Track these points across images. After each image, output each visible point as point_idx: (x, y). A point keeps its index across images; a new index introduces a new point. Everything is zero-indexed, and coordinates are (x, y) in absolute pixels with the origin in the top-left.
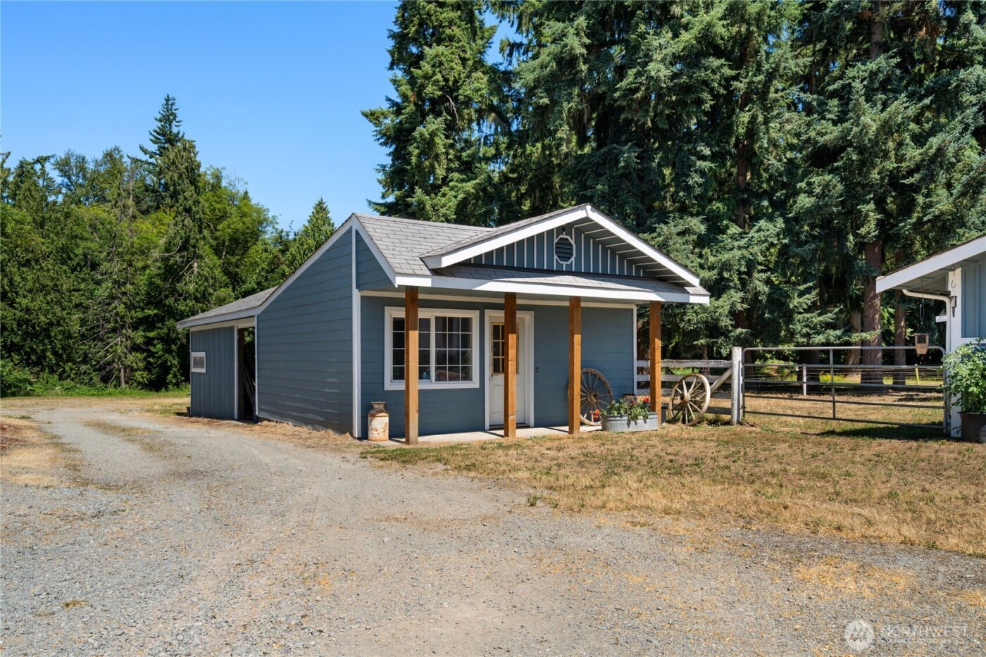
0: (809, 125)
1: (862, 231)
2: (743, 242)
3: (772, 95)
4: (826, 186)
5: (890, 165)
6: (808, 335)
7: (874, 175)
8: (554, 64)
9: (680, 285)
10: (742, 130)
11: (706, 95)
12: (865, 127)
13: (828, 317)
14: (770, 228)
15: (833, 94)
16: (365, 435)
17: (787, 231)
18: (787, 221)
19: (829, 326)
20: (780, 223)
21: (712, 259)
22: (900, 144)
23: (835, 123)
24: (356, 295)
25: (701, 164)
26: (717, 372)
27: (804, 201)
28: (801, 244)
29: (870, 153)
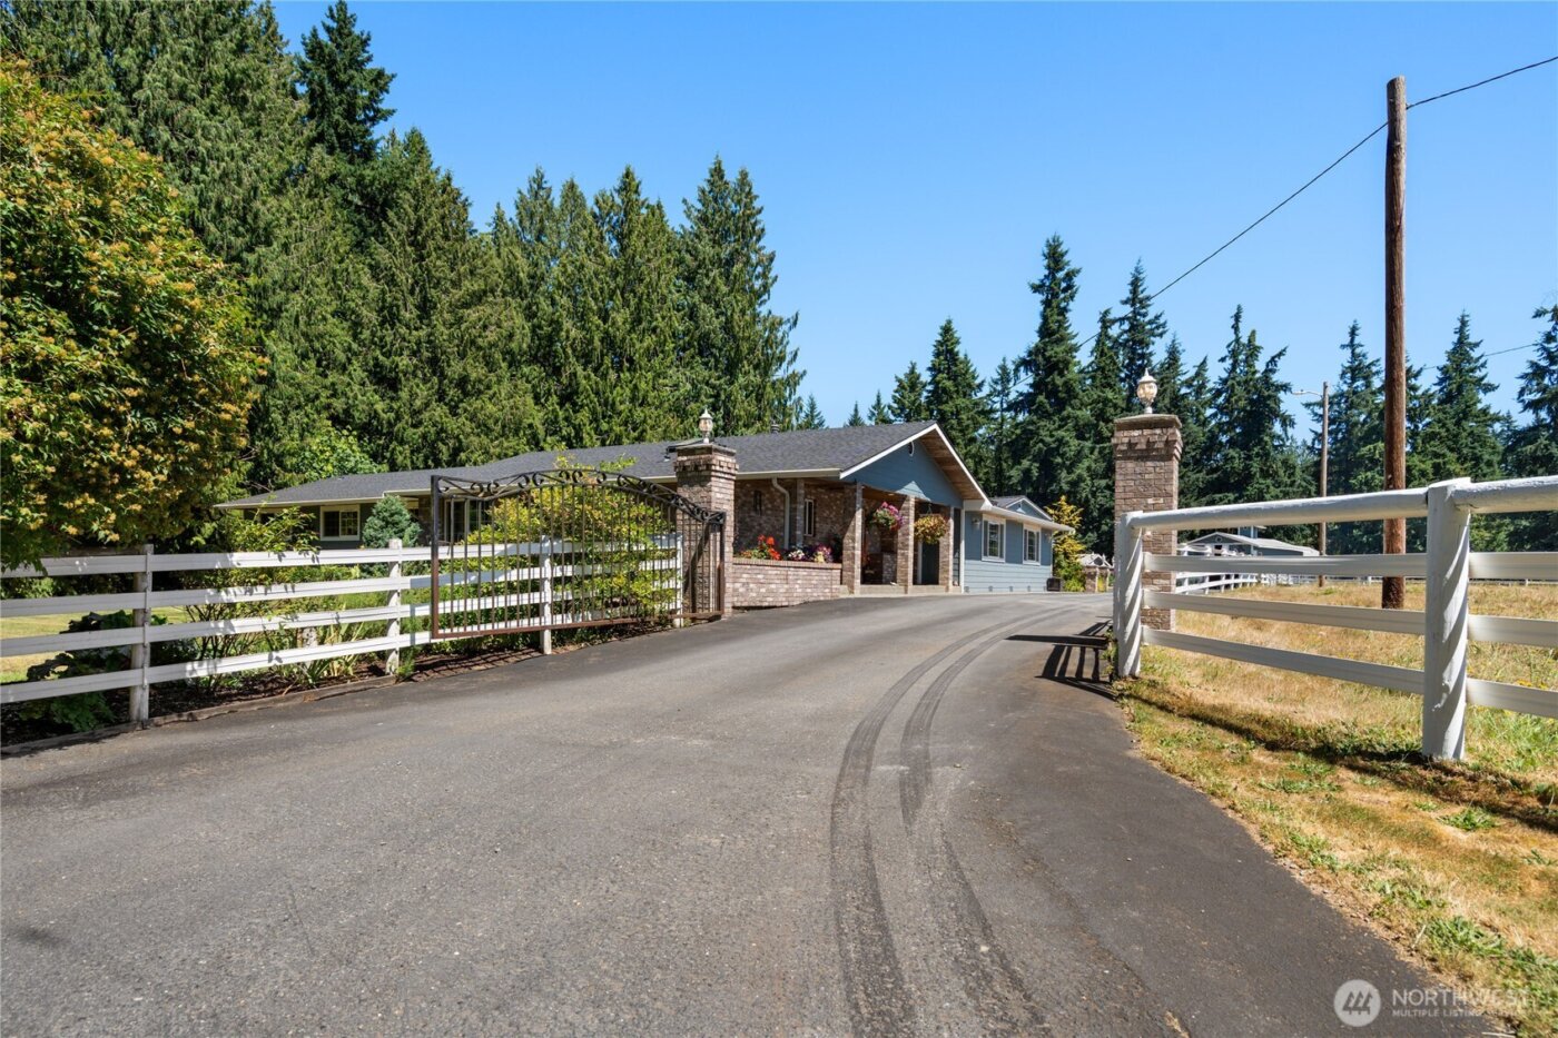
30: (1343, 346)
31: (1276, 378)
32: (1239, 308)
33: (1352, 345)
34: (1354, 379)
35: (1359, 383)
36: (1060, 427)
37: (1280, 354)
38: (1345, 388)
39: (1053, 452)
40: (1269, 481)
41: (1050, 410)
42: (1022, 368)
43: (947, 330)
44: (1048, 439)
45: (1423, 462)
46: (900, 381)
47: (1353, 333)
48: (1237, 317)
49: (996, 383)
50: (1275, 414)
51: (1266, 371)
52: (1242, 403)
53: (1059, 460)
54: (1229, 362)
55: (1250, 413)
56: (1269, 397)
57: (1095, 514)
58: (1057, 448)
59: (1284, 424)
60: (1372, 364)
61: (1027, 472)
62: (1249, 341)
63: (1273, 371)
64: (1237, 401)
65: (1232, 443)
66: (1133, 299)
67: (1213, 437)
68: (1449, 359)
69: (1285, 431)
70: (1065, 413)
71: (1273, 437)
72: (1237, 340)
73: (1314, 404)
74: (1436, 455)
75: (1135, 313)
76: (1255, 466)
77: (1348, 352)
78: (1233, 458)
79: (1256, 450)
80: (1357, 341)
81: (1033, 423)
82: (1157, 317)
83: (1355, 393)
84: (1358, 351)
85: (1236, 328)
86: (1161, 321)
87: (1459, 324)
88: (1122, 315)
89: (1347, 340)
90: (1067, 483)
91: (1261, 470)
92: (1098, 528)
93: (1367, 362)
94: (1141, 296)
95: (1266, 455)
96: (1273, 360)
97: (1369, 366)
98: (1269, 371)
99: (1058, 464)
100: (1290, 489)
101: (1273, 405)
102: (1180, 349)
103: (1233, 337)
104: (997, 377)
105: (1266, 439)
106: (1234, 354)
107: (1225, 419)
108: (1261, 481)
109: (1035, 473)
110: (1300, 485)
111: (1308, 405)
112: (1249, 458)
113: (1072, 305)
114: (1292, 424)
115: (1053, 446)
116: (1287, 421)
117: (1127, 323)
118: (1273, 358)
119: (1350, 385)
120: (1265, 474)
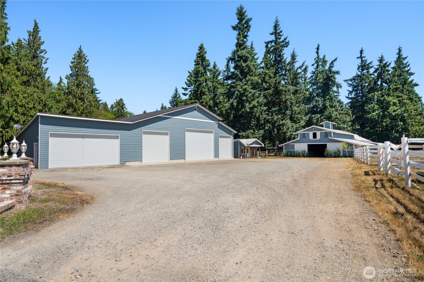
0: (267, 117)
1: (275, 133)
2: (258, 133)
3: (263, 113)
4: (270, 126)
5: (278, 124)
6: (268, 148)
7: (276, 125)
8: (230, 105)
9: (262, 145)
10: (257, 116)
11: (254, 113)
12: (275, 119)
13: (270, 145)
14: (262, 132)
15: (271, 112)
16: (240, 158)
17: (264, 132)
18: (264, 130)
19: (270, 146)
20: (263, 131)
21: (254, 136)
22: (279, 120)
23: (271, 117)
24: (239, 146)
25: (253, 122)
26: (265, 153)
27: (267, 128)
28: (266, 134)
29: (275, 122)
30: (358, 58)
31: (333, 69)
32: (318, 45)
33: (361, 57)
34: (363, 70)
35: (365, 71)
36: (245, 84)
37: (335, 60)
38: (359, 73)
39: (242, 95)
40: (333, 109)
41: (241, 77)
42: (230, 62)
43: (201, 48)
44: (241, 90)
45: (394, 99)
46: (190, 73)
47: (361, 52)
48: (318, 49)
49: (225, 72)
50: (334, 83)
51: (330, 67)
52: (321, 80)
53: (245, 98)
54: (316, 65)
55: (324, 84)
56: (332, 76)
57: (262, 122)
58: (244, 93)
59: (338, 87)
60: (369, 63)
61: (232, 104)
62: (323, 59)
63: (332, 67)
64: (319, 80)
65: (318, 95)
66: (275, 33)
67: (311, 94)
68: (396, 64)
69: (338, 90)
70: (247, 78)
71: (334, 92)
72: (318, 57)
73: (348, 80)
74: (398, 97)
75: (276, 38)
76: (328, 103)
77: (360, 60)
78: (319, 100)
79: (327, 97)
80: (363, 55)
81: (234, 83)
82: (285, 39)
83: (363, 75)
84: (363, 59)
85: (317, 53)
86: (287, 41)
87: (398, 51)
88: (271, 40)
89: (359, 55)
90: (249, 108)
91: (330, 105)
92: (264, 128)
93: (368, 63)
94: (278, 31)
95: (331, 99)
96: (332, 63)
97: (368, 65)
98: (331, 66)
99: (245, 100)
100: (342, 112)
101: (333, 79)
102: (296, 55)
103: (317, 56)
104: (225, 69)
105: (331, 92)
106: (317, 62)
107: (314, 87)
108: (330, 109)
109: (235, 104)
110: (345, 111)
111: (346, 81)
112: (325, 100)
113: (249, 34)
114: (341, 87)
115: (242, 92)
116: (339, 86)
117: (273, 43)
118: (332, 62)
119: (361, 72)
120: (332, 106)
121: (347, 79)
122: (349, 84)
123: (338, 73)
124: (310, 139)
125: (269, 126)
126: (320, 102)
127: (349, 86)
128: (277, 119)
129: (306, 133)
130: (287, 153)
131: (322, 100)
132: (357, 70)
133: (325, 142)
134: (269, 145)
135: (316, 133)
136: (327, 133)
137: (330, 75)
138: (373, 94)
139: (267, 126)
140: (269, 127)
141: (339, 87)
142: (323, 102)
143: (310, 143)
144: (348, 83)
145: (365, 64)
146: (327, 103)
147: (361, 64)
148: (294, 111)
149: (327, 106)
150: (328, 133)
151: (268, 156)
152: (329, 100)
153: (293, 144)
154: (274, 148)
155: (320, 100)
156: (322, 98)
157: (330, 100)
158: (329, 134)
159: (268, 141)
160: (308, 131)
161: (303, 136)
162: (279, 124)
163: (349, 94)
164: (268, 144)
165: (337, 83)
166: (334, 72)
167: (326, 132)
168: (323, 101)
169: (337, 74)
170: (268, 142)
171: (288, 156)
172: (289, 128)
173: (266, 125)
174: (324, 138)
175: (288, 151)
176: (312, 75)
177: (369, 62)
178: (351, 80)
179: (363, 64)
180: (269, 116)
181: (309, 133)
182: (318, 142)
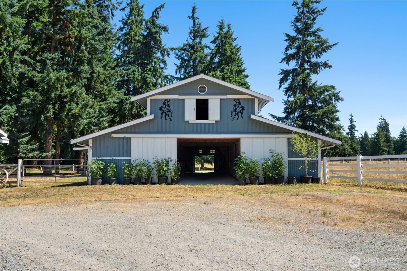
0: (29, 71)
1: (48, 115)
3: (15, 56)
4: (35, 97)
5: (58, 93)
6: (25, 153)
7: (53, 95)
12: (51, 78)
13: (34, 147)
14: (11, 109)
15: (38, 61)
17: (17, 111)
19: (33, 150)
20: (15, 107)
22: (62, 86)
23: (39, 72)
27: (25, 100)
28: (23, 117)
29: (51, 87)
121: (175, 47)
122: (177, 55)
123: (165, 29)
124: (186, 119)
125: (32, 97)
126: (137, 73)
127: (177, 58)
128: (58, 79)
129: (174, 99)
130: (104, 171)
131: (140, 70)
132: (188, 36)
133: (232, 133)
134: (29, 147)
135: (207, 101)
136: (240, 103)
137: (154, 31)
138: (214, 73)
139: (28, 97)
140: (33, 99)
141: (166, 54)
142: (141, 75)
143: (185, 133)
144: (175, 53)
145: (199, 28)
146: (149, 76)
147: (193, 28)
148: (96, 73)
149: (148, 81)
150: (242, 105)
151: (27, 175)
152: (151, 73)
153: (128, 136)
154: (44, 155)
155: (136, 70)
156: (139, 68)
157: (153, 73)
158: (246, 108)
159: (29, 135)
160: (180, 94)
161: (161, 109)
162: (60, 95)
163: (176, 70)
164: (27, 143)
165: (164, 46)
166: (160, 27)
167: (238, 99)
168: (142, 73)
169: (165, 31)
170: (28, 138)
171: (106, 181)
172: (87, 105)
173: (25, 93)
174: (231, 118)
175: (107, 163)
176: (122, 26)
177: (204, 28)
178: (180, 49)
179: (196, 28)
180: (34, 69)
181: (183, 100)
182: (213, 133)
